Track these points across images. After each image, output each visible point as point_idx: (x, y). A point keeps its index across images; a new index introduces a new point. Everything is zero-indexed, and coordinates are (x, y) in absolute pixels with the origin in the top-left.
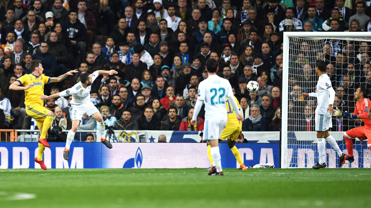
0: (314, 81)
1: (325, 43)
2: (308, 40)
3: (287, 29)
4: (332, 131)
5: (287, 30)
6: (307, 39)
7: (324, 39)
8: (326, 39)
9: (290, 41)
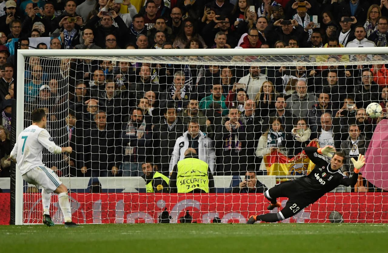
0: (56, 112)
1: (68, 64)
2: (48, 60)
3: (19, 45)
4: (77, 177)
5: (18, 47)
6: (46, 59)
7: (67, 59)
8: (69, 59)
9: (25, 61)
